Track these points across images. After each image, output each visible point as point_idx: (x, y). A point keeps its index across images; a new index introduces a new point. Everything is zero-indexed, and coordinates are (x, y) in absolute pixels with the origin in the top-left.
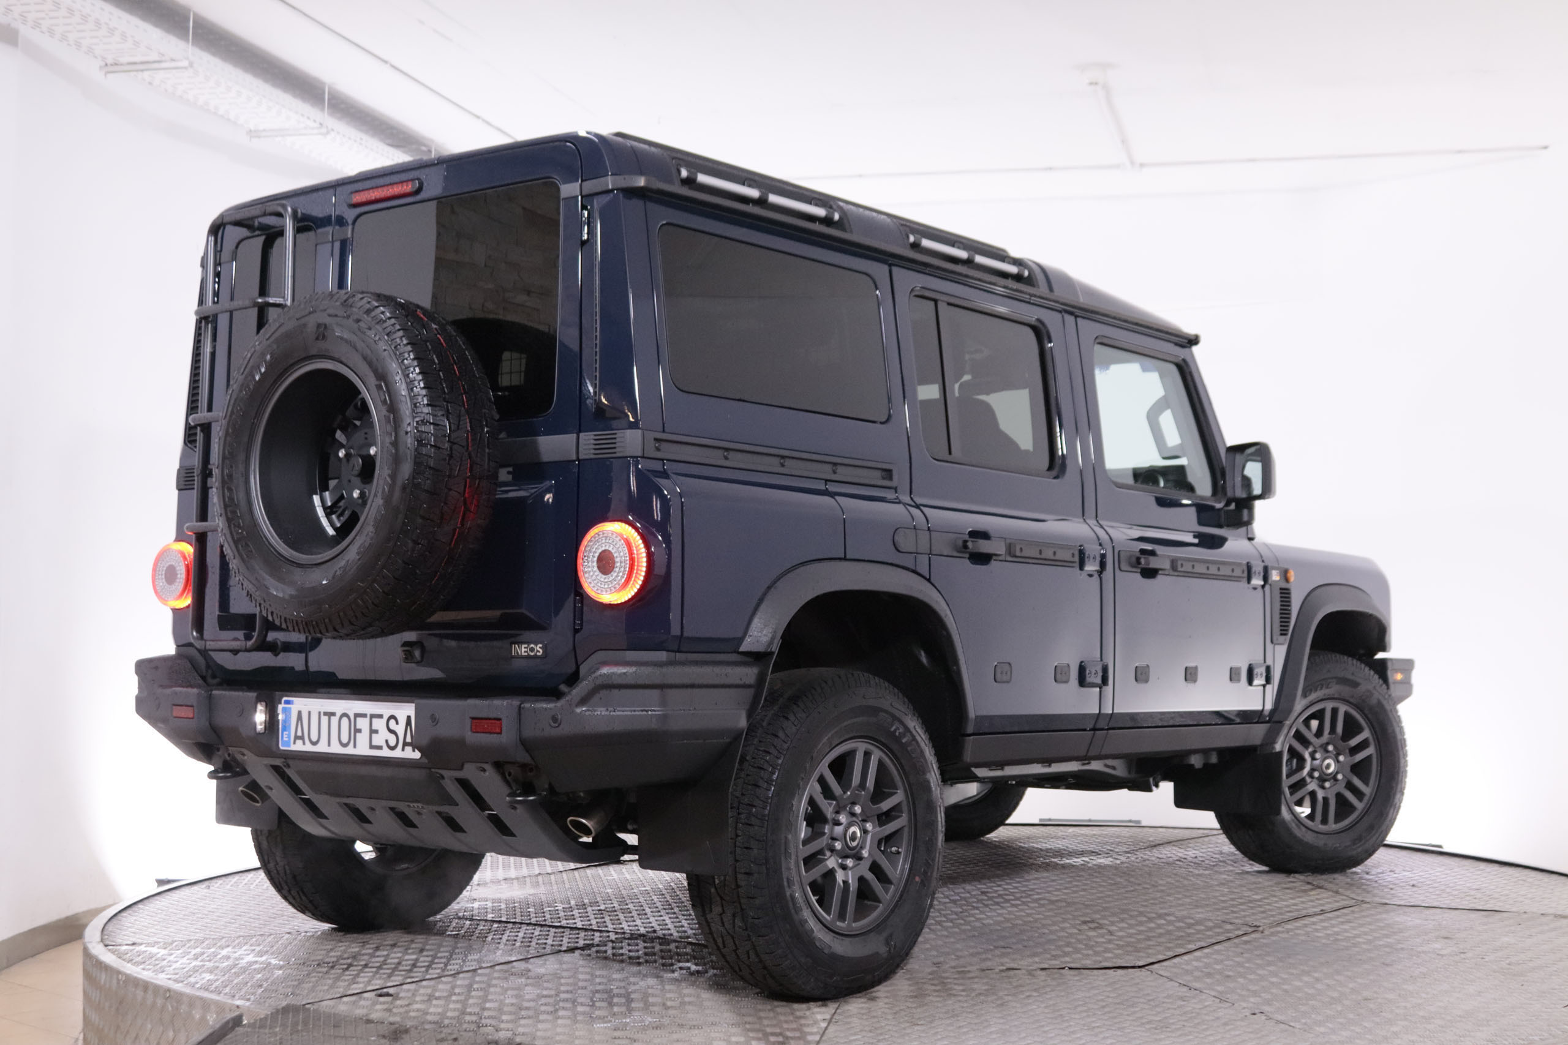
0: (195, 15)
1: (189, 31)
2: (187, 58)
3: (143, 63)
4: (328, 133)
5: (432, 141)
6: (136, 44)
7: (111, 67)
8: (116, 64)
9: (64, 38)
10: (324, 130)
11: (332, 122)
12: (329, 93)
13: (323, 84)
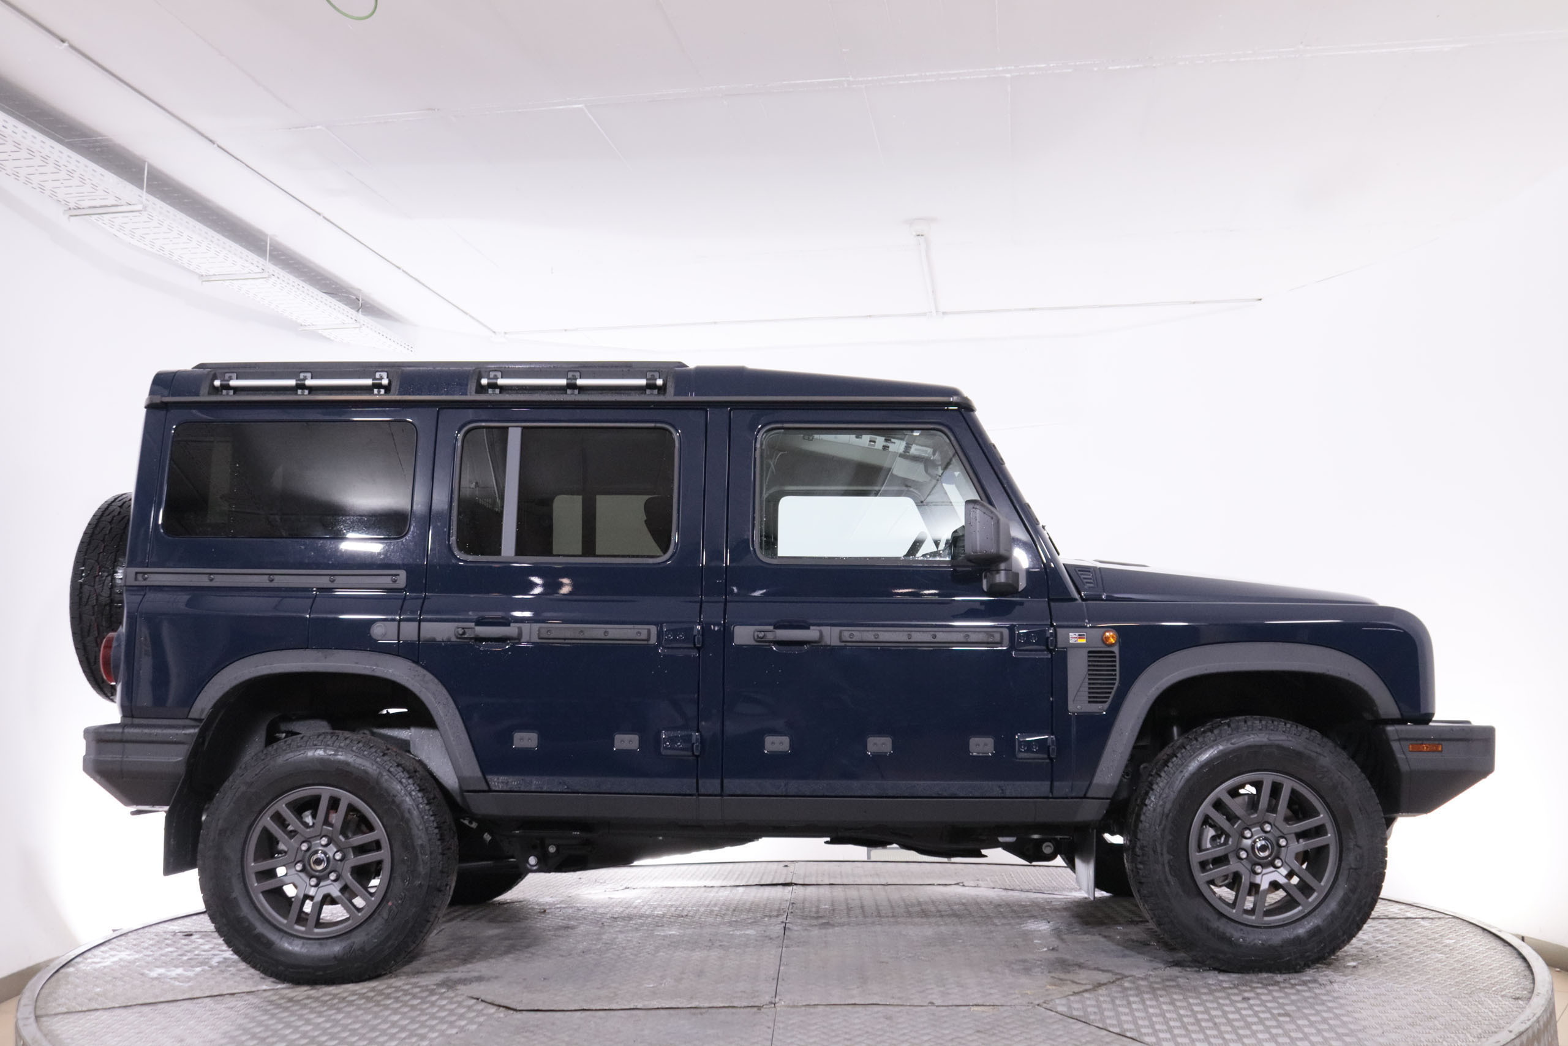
0: (149, 165)
1: (143, 181)
2: (142, 203)
3: (101, 207)
4: (269, 277)
5: (360, 290)
6: (95, 187)
7: (76, 211)
8: (79, 208)
9: (28, 181)
10: (265, 275)
11: (271, 268)
12: (270, 246)
13: (266, 235)
